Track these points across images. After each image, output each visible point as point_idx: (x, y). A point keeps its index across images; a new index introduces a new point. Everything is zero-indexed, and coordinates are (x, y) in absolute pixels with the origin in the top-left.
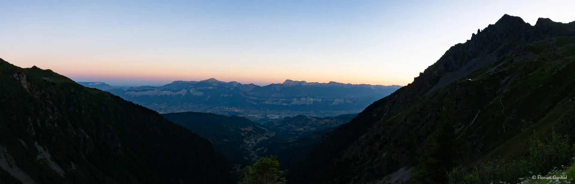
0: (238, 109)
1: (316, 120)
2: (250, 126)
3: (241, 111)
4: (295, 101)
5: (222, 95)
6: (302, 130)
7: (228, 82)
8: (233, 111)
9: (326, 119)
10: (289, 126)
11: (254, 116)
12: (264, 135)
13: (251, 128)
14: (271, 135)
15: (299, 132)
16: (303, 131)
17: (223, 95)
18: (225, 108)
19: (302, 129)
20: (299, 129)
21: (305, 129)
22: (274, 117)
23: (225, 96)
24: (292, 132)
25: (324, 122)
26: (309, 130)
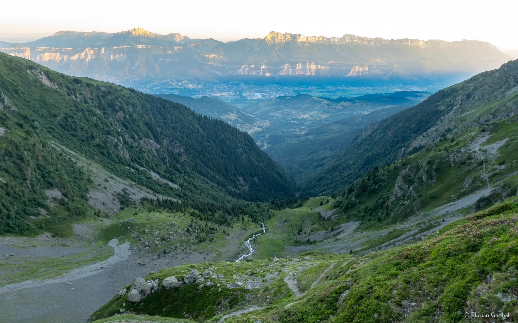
0: (193, 84)
1: (327, 102)
2: (232, 111)
3: (199, 87)
4: (286, 70)
5: (161, 59)
6: (308, 118)
7: (165, 35)
8: (185, 87)
9: (345, 101)
10: (286, 111)
11: (222, 95)
12: (255, 124)
13: (234, 115)
14: (265, 124)
15: (304, 120)
16: (310, 118)
17: (163, 59)
18: (170, 83)
19: (306, 116)
20: (302, 116)
21: (312, 116)
22: (254, 96)
23: (166, 61)
24: (293, 119)
25: (342, 105)
26: (318, 117)
